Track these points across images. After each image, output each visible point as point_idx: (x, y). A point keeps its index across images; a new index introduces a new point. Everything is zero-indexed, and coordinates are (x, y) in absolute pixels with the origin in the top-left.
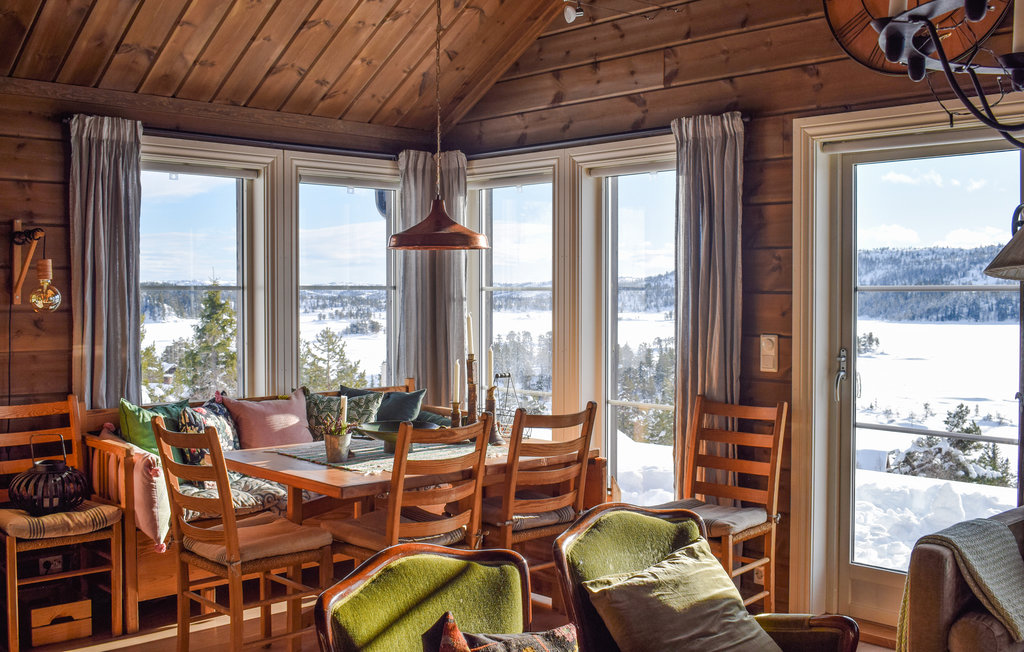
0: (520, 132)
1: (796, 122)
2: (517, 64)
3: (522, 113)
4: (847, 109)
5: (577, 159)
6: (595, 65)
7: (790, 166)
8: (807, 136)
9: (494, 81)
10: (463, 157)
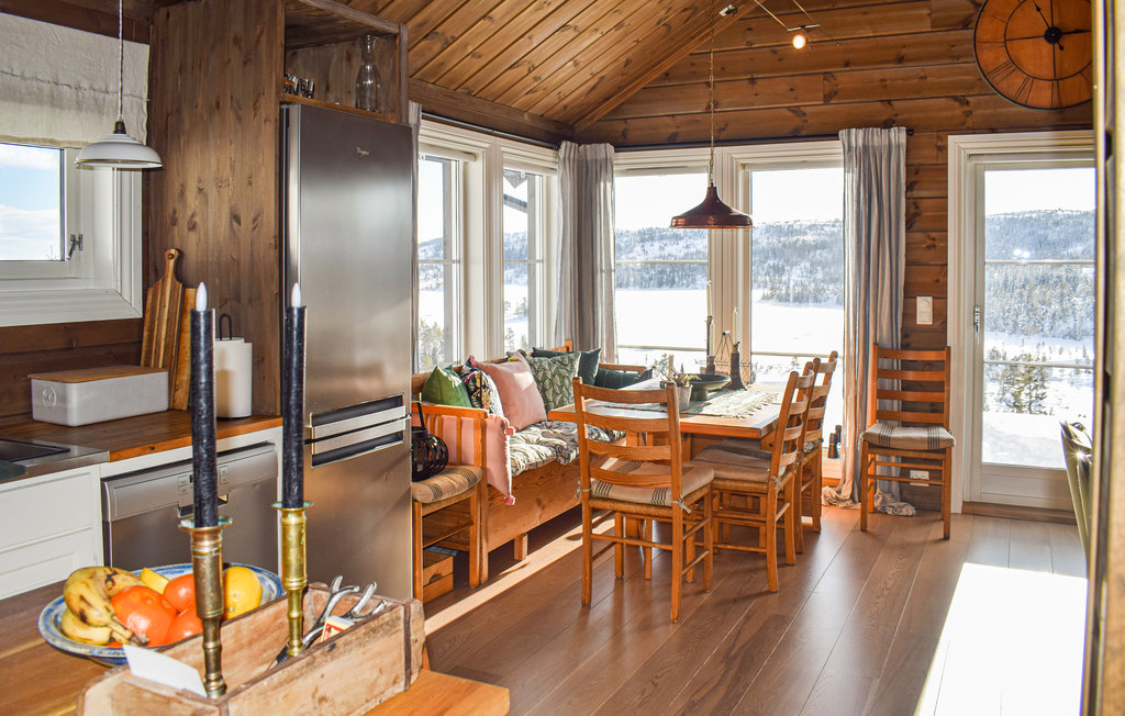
0: (671, 131)
1: (951, 138)
2: (667, 74)
3: (673, 115)
4: (993, 131)
5: (734, 156)
6: (752, 81)
7: (945, 171)
8: (960, 148)
9: (642, 86)
10: (611, 148)
